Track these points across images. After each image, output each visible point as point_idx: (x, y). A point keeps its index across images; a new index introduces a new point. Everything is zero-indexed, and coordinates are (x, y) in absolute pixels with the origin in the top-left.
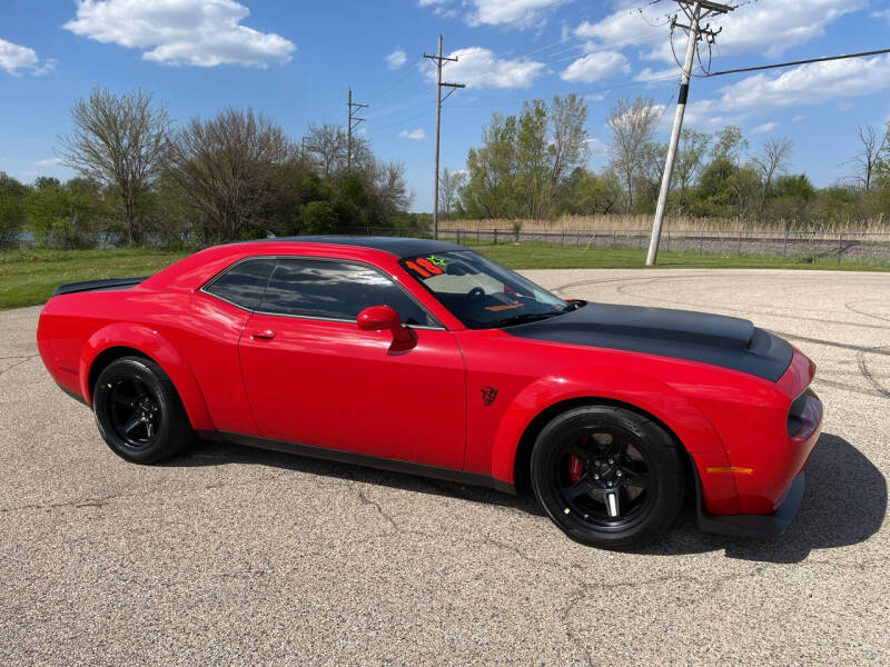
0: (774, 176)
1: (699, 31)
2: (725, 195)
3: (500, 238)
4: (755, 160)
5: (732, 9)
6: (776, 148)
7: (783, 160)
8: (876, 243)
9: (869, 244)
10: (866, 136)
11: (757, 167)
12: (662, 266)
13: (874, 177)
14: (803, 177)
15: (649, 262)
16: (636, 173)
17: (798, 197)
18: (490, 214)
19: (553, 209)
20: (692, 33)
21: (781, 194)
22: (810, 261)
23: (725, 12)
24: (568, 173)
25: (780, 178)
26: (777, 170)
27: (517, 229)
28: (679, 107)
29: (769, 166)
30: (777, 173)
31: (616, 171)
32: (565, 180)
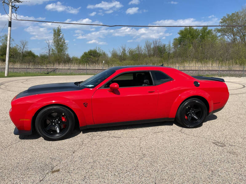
0: (24, 51)
1: (12, 6)
5: (21, 2)
6: (23, 43)
7: (26, 46)
8: (62, 69)
9: (60, 69)
11: (19, 47)
12: (10, 76)
14: (31, 51)
15: (6, 75)
17: (32, 57)
20: (10, 7)
21: (27, 56)
22: (48, 74)
23: (19, 2)
28: (9, 28)
29: (22, 48)
30: (25, 50)
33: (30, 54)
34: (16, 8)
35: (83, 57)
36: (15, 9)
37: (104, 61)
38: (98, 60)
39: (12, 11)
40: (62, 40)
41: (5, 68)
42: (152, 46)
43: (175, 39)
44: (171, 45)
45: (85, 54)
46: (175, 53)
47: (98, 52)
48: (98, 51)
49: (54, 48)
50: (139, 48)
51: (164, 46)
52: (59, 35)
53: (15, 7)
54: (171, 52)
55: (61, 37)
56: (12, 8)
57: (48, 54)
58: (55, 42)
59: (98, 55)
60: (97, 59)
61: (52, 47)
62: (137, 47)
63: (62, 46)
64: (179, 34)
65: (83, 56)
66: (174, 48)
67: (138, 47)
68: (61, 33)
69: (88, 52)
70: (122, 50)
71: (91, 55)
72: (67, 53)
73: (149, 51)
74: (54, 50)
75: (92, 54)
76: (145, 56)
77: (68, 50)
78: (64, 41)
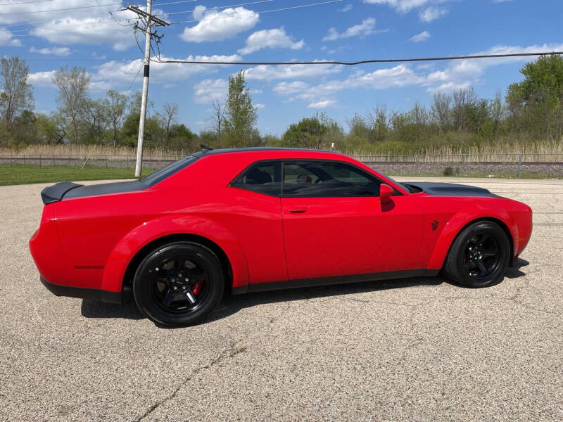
0: (170, 125)
1: (151, 34)
4: (157, 114)
5: (169, 24)
6: (170, 110)
7: (174, 116)
10: (216, 106)
11: (160, 118)
14: (183, 125)
15: (137, 175)
16: (78, 117)
17: (186, 138)
19: (11, 140)
20: (148, 35)
21: (176, 135)
23: (164, 26)
24: (18, 114)
25: (173, 126)
26: (171, 121)
28: (145, 79)
29: (167, 118)
30: (172, 123)
31: (64, 115)
32: (17, 119)
33: (182, 131)
34: (159, 38)
35: (288, 135)
36: (157, 39)
37: (333, 144)
38: (320, 141)
39: (151, 45)
40: (246, 101)
41: (136, 160)
42: (452, 106)
43: (514, 88)
44: (503, 102)
45: (293, 128)
46: (512, 121)
47: (321, 124)
48: (321, 122)
49: (228, 118)
50: (419, 111)
51: (484, 105)
52: (241, 90)
53: (157, 36)
54: (503, 118)
55: (243, 92)
56: (151, 38)
57: (216, 132)
58: (231, 105)
59: (321, 130)
60: (317, 138)
61: (225, 115)
62: (413, 108)
63: (245, 112)
64: (524, 72)
65: (288, 133)
66: (512, 108)
67: (417, 109)
68: (244, 84)
69: (300, 124)
70: (375, 117)
71: (306, 131)
72: (254, 127)
73: (442, 116)
74: (228, 122)
75: (308, 127)
76: (433, 129)
77: (258, 120)
78: (249, 102)
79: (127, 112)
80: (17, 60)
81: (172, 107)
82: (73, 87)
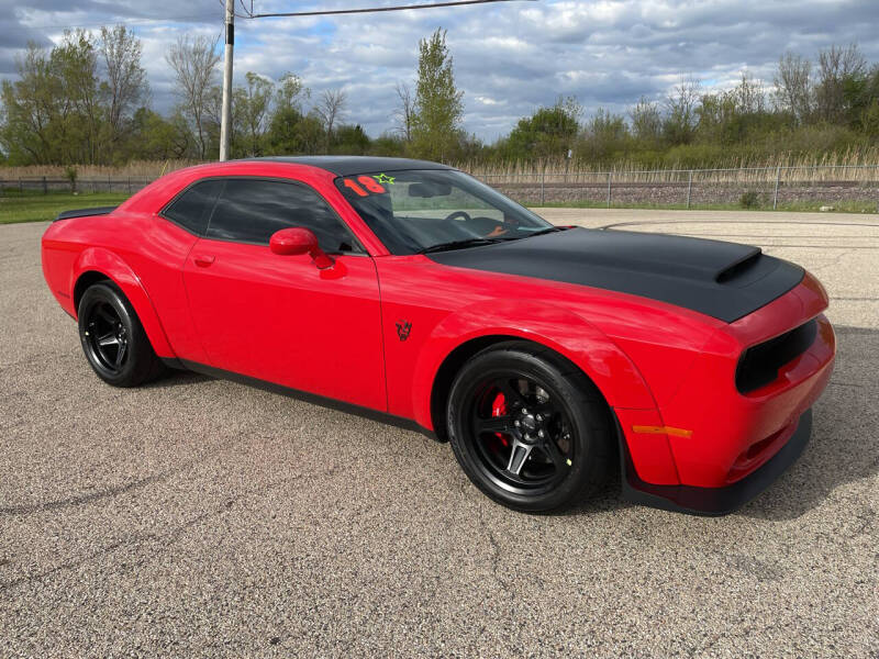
0: (334, 126)
2: (294, 143)
3: (50, 187)
4: (316, 109)
6: (332, 99)
7: (340, 111)
10: (403, 93)
11: (319, 116)
13: (412, 128)
14: (358, 127)
18: (37, 160)
19: (118, 154)
21: (342, 142)
24: (129, 115)
25: (340, 127)
26: (335, 120)
27: (72, 176)
29: (329, 116)
30: (336, 123)
31: (184, 114)
32: (127, 122)
35: (515, 137)
40: (447, 81)
45: (523, 125)
47: (567, 116)
48: (567, 114)
49: (418, 110)
50: (749, 88)
52: (441, 63)
55: (444, 66)
57: (405, 135)
58: (423, 88)
59: (568, 128)
65: (513, 135)
68: (444, 53)
69: (534, 119)
71: (542, 129)
72: (458, 126)
74: (419, 119)
75: (545, 124)
78: (451, 82)
79: (272, 106)
80: (123, 31)
81: (336, 97)
82: (197, 69)
